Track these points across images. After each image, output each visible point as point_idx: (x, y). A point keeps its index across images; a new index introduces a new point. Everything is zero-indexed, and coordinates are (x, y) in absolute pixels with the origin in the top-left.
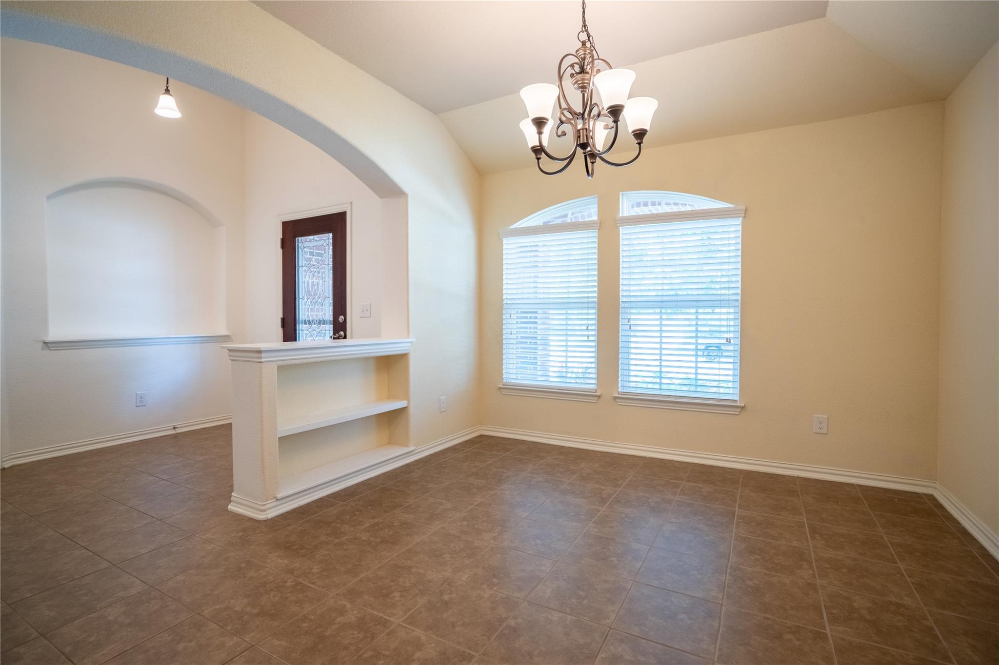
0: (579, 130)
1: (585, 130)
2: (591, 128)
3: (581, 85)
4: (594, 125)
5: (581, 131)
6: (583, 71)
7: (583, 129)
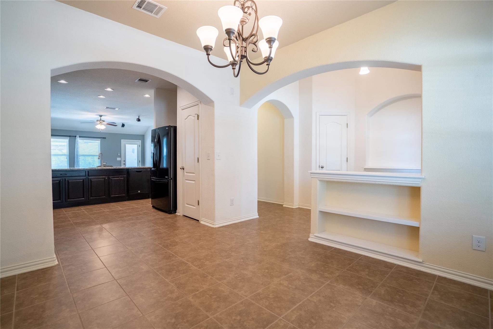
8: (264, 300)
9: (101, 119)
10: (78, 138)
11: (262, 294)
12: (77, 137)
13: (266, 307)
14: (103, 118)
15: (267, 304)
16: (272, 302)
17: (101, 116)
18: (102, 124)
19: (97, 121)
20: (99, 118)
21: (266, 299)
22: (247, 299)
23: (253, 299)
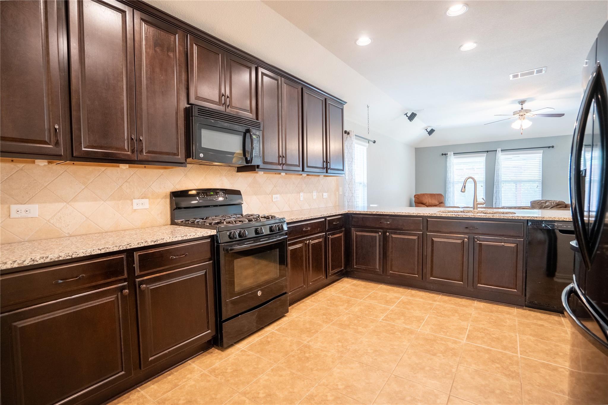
9: (522, 109)
10: (500, 153)
12: (497, 151)
14: (526, 106)
17: (522, 102)
18: (524, 119)
19: (515, 113)
20: (518, 107)
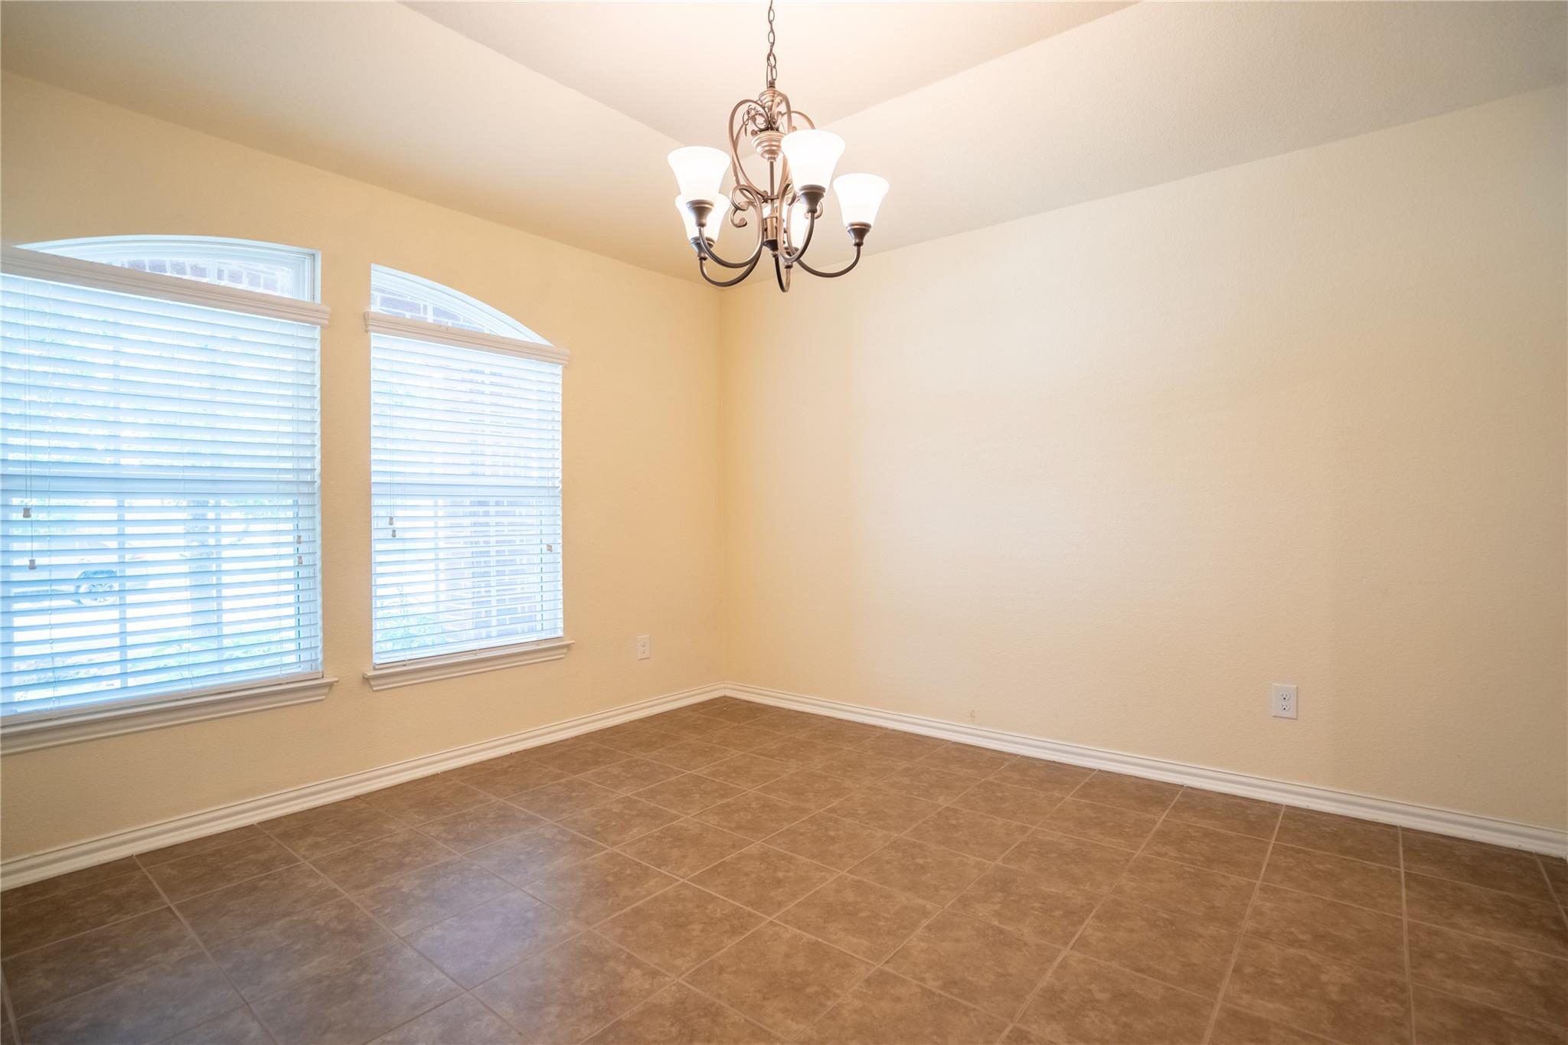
0: (766, 219)
1: (775, 219)
2: (784, 216)
3: (767, 148)
4: (789, 212)
5: (769, 220)
6: (771, 126)
7: (772, 218)
8: (718, 915)
11: (726, 932)
13: (714, 898)
15: (710, 907)
16: (696, 911)
21: (712, 919)
22: (766, 917)
23: (750, 915)
